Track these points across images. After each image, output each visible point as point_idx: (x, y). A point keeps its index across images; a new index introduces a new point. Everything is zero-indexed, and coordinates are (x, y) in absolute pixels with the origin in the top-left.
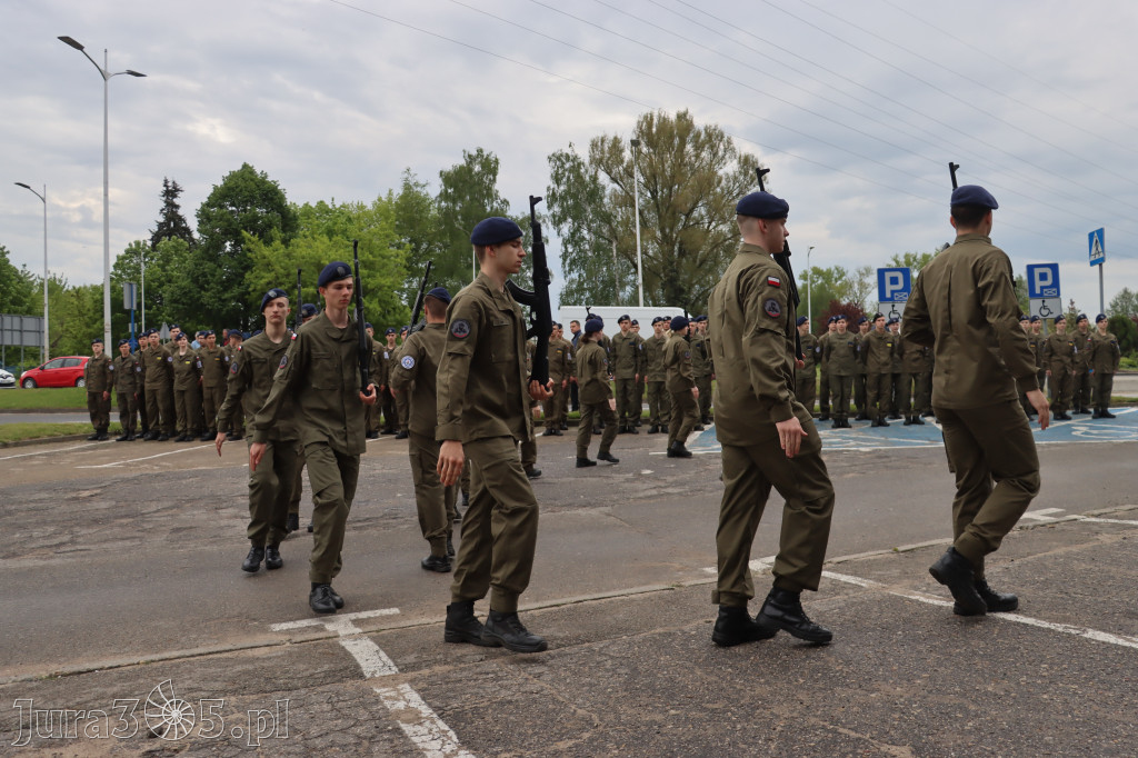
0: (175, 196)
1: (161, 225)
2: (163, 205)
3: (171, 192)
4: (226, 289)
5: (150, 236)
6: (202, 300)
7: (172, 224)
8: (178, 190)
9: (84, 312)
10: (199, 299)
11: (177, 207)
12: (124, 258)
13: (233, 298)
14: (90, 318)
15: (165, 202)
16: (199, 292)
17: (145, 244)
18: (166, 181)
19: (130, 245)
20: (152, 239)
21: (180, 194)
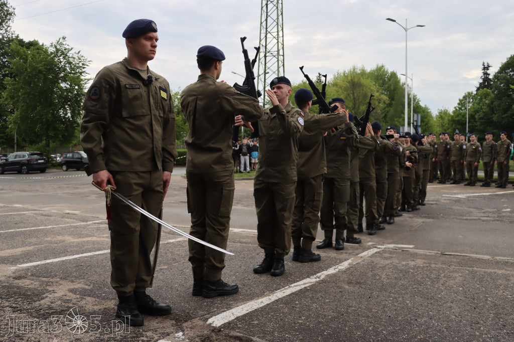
0: (488, 69)
1: (481, 84)
2: (482, 74)
3: (486, 68)
4: (504, 114)
5: (476, 89)
6: (493, 119)
7: (486, 82)
8: (489, 66)
9: (444, 124)
10: (492, 118)
11: (489, 74)
12: (462, 100)
13: (507, 116)
14: (447, 127)
15: (483, 73)
16: (492, 114)
17: (472, 93)
18: (484, 63)
19: (465, 93)
20: (477, 91)
21: (490, 68)
